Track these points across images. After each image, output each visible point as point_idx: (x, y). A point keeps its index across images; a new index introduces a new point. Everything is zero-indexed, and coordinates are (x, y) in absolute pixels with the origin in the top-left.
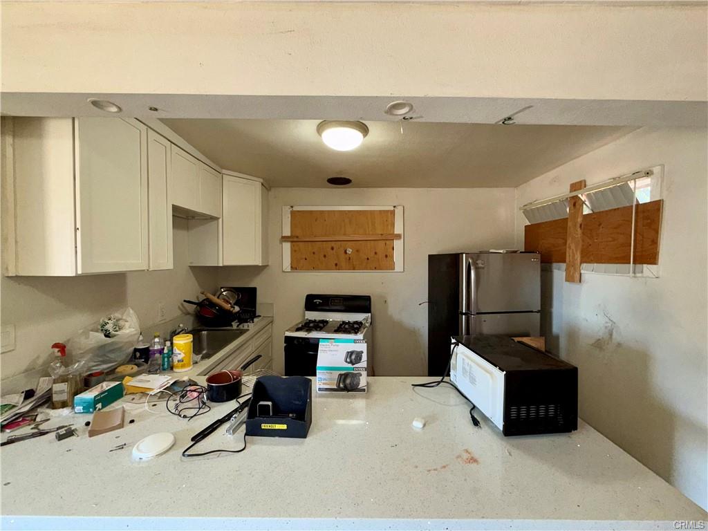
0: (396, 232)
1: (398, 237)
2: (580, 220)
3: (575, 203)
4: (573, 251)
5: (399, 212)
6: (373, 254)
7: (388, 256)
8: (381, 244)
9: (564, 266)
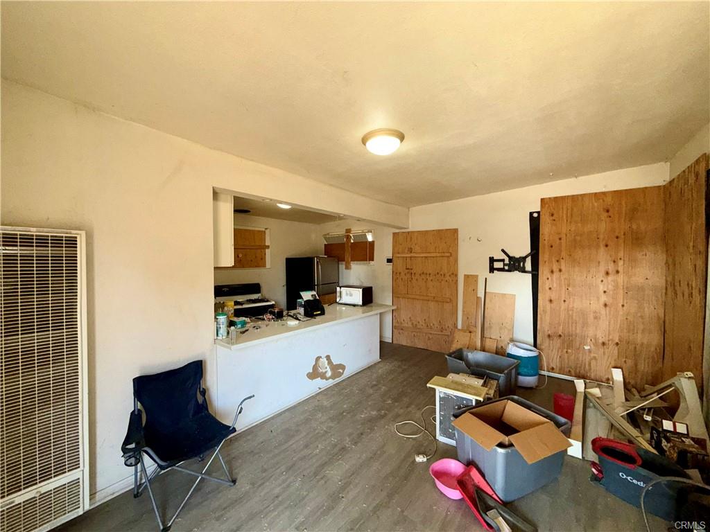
0: (267, 244)
1: (268, 247)
2: (350, 244)
3: (348, 237)
4: (348, 256)
5: (267, 232)
6: (254, 257)
7: (263, 259)
8: (259, 251)
9: (344, 263)
